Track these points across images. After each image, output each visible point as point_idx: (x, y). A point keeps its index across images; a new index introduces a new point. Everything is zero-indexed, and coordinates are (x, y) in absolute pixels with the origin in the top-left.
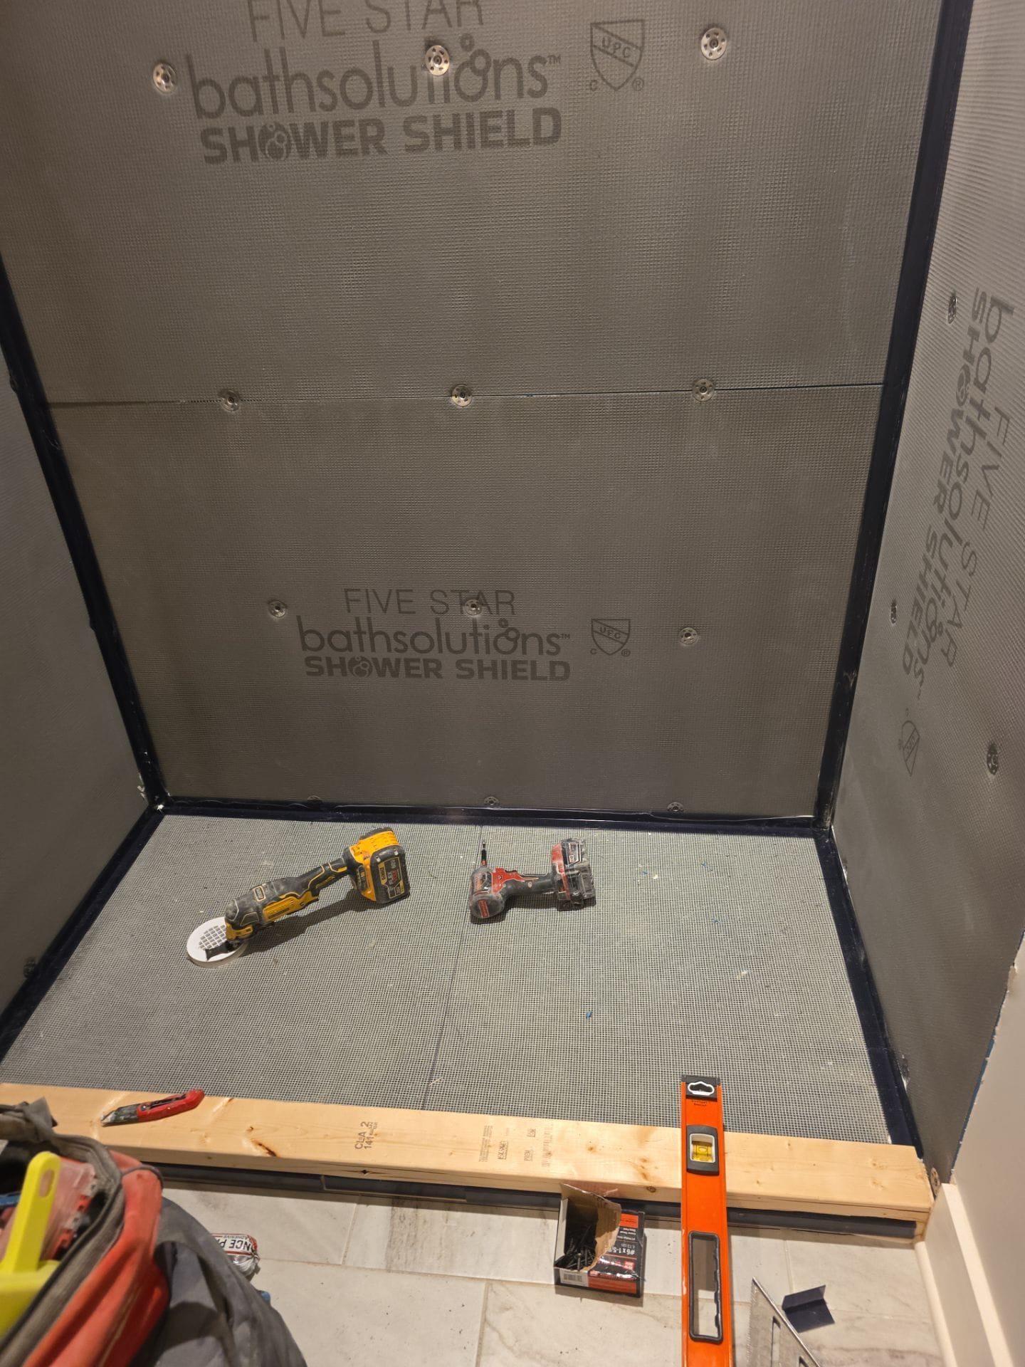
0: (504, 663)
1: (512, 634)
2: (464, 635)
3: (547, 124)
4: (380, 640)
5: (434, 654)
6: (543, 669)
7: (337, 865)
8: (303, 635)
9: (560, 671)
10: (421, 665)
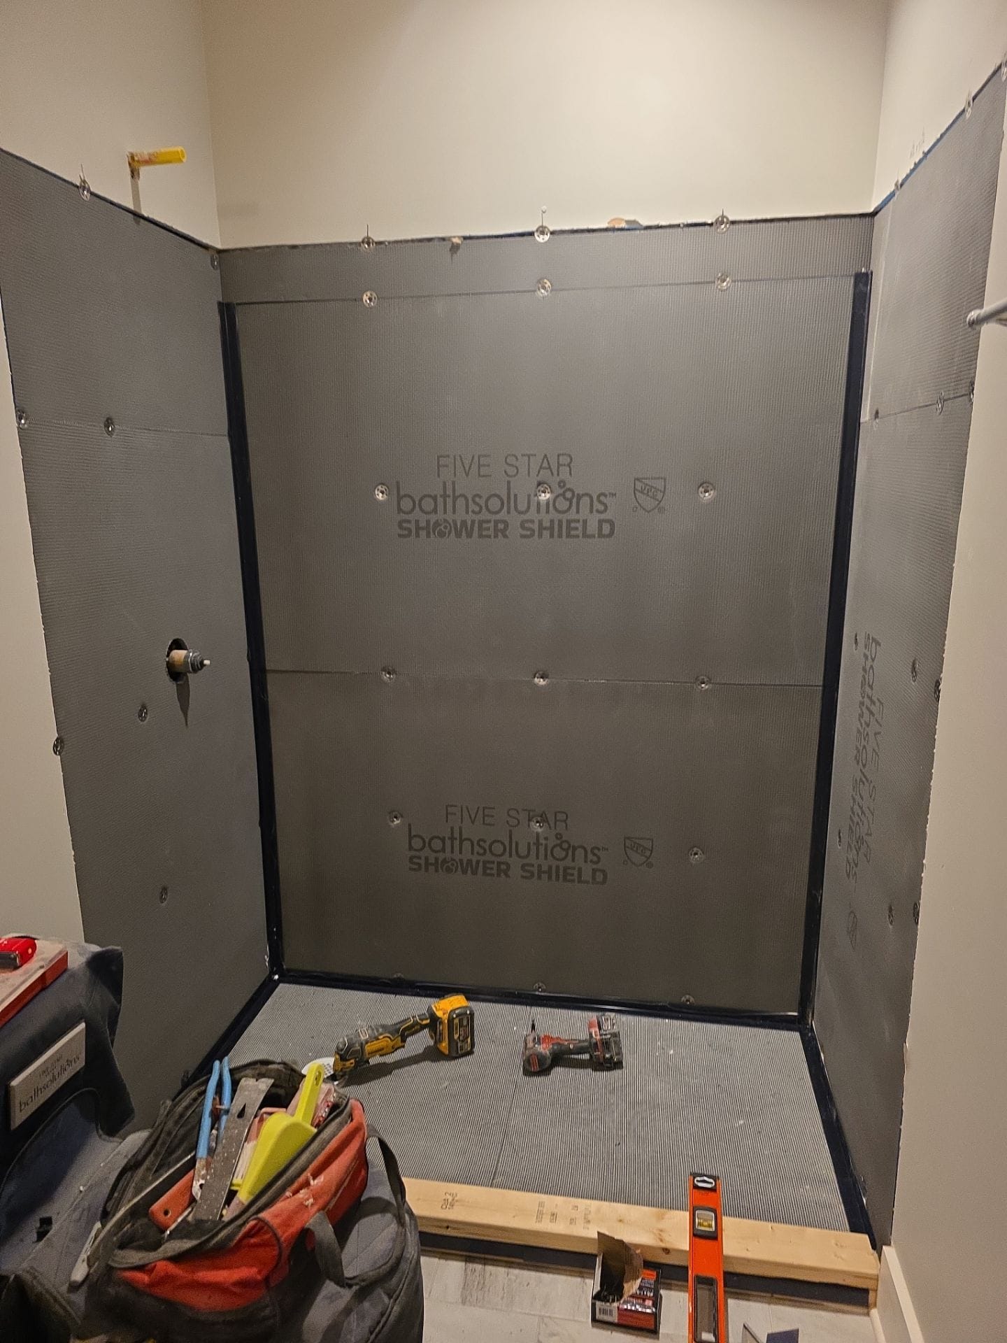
0: (558, 867)
1: (565, 846)
2: (529, 844)
3: (606, 529)
4: (467, 845)
5: (506, 858)
6: (587, 875)
7: (422, 1017)
8: (411, 838)
9: (600, 877)
10: (495, 866)
